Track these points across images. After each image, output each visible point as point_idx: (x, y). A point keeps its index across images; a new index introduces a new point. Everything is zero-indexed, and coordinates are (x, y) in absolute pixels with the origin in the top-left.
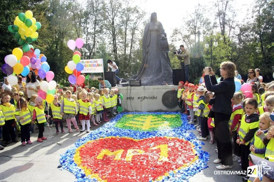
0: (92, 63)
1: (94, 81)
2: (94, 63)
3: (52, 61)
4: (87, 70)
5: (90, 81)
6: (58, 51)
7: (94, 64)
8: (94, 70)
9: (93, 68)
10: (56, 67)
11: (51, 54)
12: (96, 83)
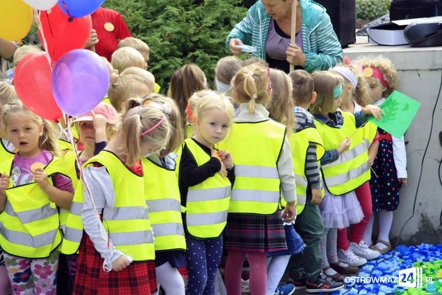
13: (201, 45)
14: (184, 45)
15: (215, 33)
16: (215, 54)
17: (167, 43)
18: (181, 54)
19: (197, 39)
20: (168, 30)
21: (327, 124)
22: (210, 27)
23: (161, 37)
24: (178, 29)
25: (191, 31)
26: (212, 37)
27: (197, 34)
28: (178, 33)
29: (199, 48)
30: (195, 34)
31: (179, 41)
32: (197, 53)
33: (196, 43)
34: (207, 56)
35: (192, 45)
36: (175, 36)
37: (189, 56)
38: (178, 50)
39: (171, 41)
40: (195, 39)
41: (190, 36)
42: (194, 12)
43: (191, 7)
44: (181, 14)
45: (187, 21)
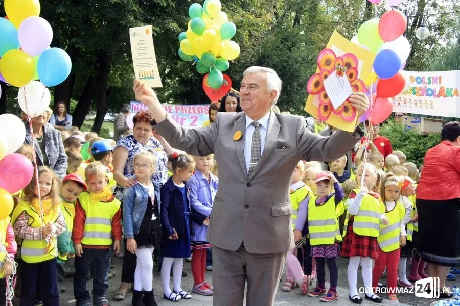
0: (421, 85)
1: (419, 137)
2: (429, 83)
3: (285, 64)
4: (405, 103)
5: (408, 134)
6: (302, 33)
7: (428, 86)
8: (429, 106)
9: (424, 98)
10: (295, 84)
11: (282, 43)
12: (425, 144)
17: (409, 153)
20: (410, 147)
23: (407, 150)
24: (415, 147)
27: (423, 150)
31: (415, 152)
35: (421, 155)
36: (413, 150)
41: (420, 150)
42: (423, 140)
43: (422, 138)
44: (417, 140)
45: (420, 144)
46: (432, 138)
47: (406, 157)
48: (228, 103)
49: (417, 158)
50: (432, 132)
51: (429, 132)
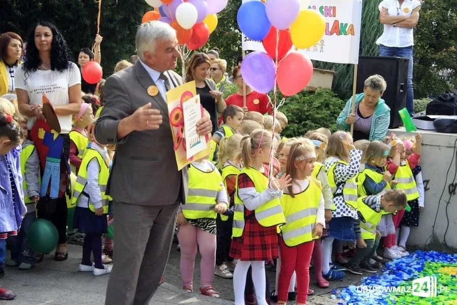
1: (304, 94)
8: (319, 47)
12: (311, 103)
13: (310, 118)
14: (300, 116)
15: (319, 111)
16: (318, 124)
17: (290, 114)
18: (298, 121)
19: (308, 114)
20: (292, 107)
21: (376, 171)
22: (317, 108)
23: (287, 111)
24: (297, 107)
25: (305, 109)
26: (317, 113)
27: (309, 111)
28: (298, 109)
29: (309, 119)
30: (307, 111)
31: (298, 114)
32: (307, 122)
33: (307, 116)
34: (313, 124)
35: (305, 117)
36: (295, 111)
37: (302, 123)
38: (296, 119)
39: (292, 114)
40: (307, 114)
41: (304, 112)
42: (308, 98)
43: (307, 95)
44: (300, 98)
45: (304, 103)
46: (320, 94)
47: (287, 120)
48: (37, 36)
49: (300, 122)
50: (320, 88)
51: (316, 87)
